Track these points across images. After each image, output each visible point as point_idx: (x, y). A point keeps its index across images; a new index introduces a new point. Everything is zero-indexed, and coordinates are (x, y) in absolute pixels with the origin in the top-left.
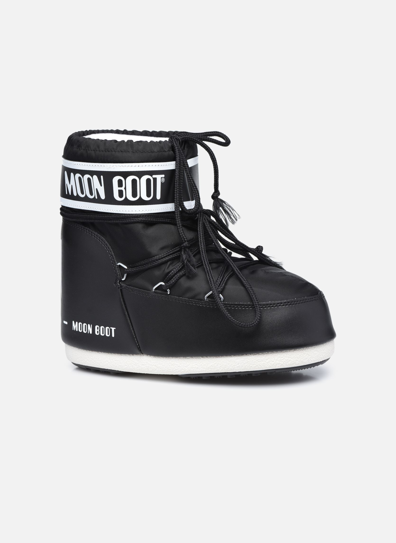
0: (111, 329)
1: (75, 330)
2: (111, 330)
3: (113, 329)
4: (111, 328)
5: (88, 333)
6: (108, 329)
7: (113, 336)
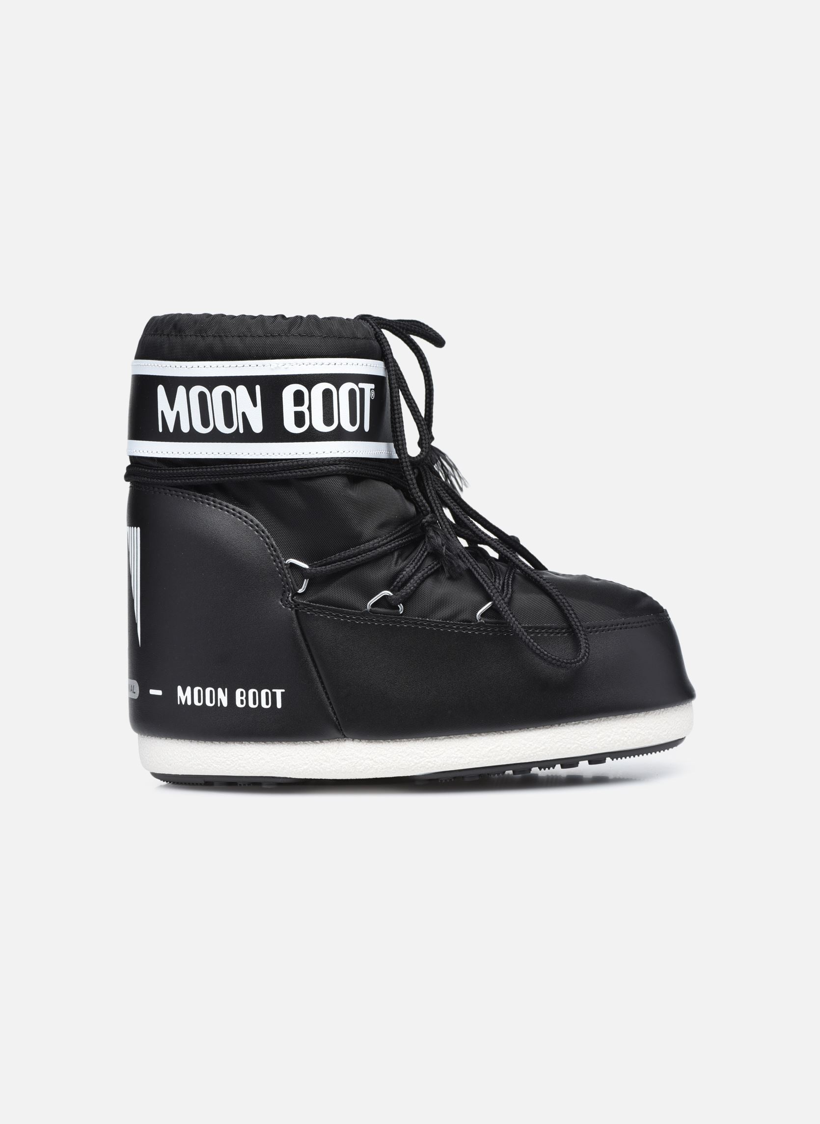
0: (275, 693)
1: (183, 703)
2: (274, 695)
3: (279, 692)
4: (274, 690)
5: (219, 705)
6: (267, 694)
7: (279, 705)
